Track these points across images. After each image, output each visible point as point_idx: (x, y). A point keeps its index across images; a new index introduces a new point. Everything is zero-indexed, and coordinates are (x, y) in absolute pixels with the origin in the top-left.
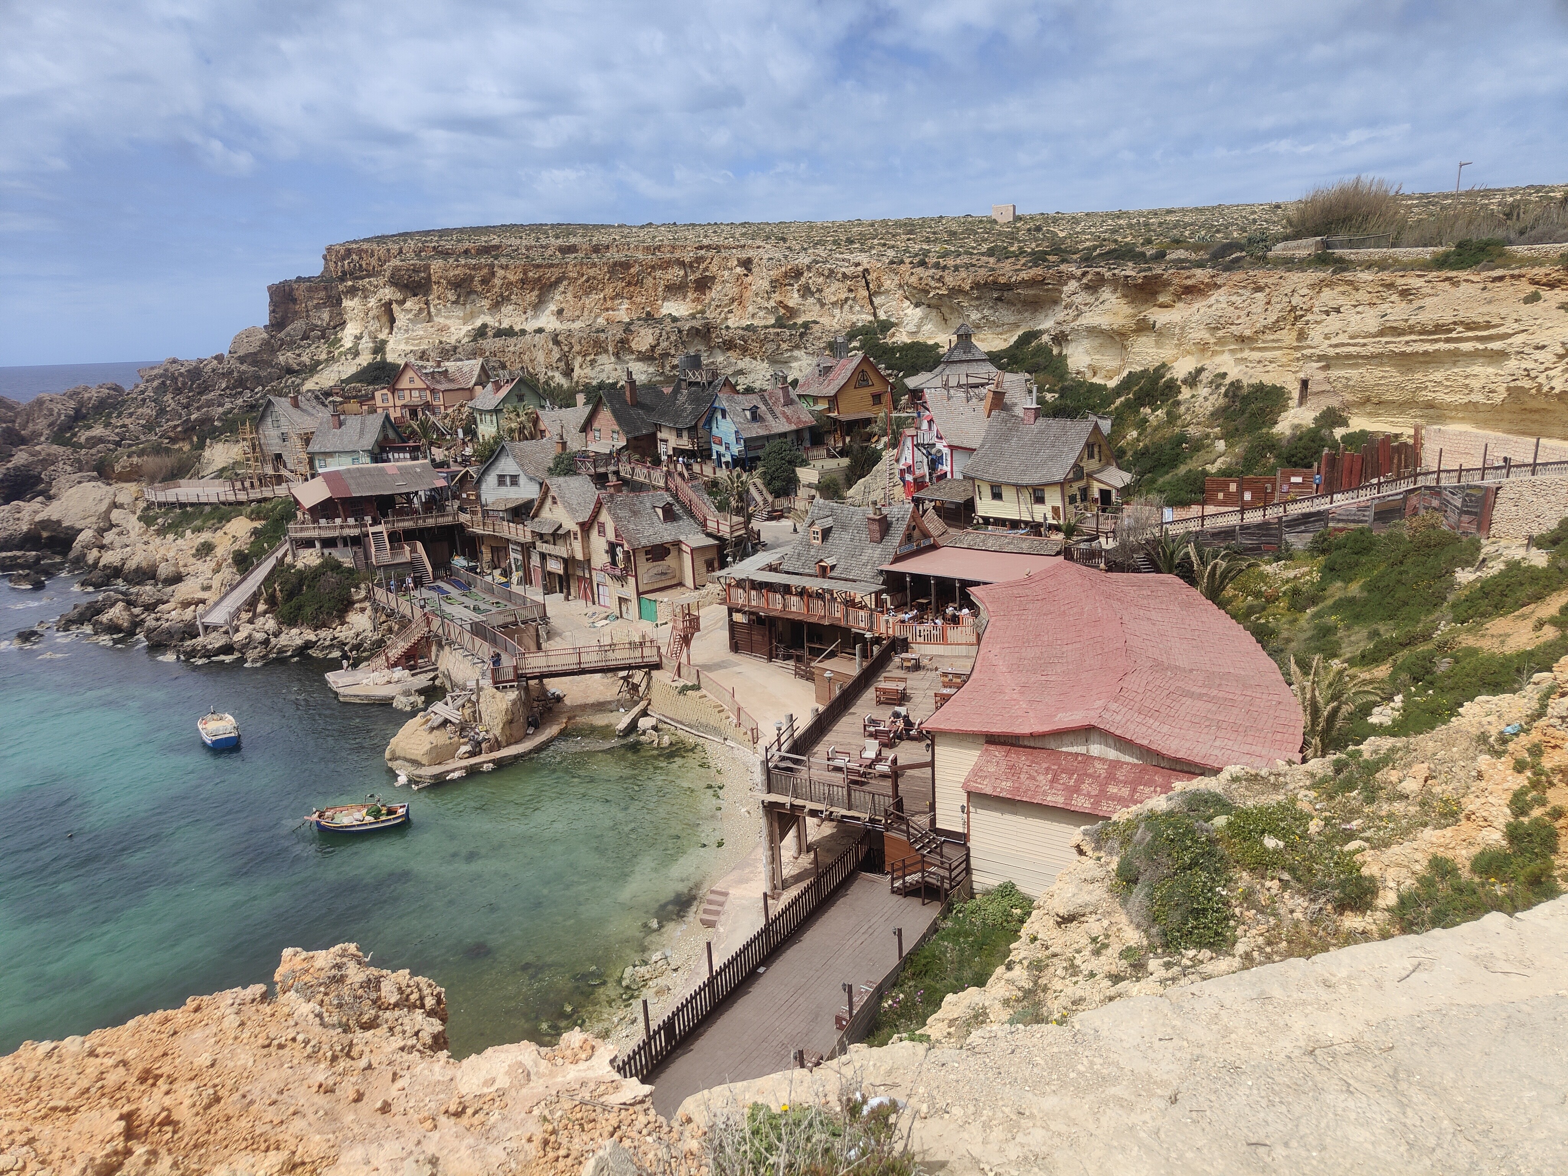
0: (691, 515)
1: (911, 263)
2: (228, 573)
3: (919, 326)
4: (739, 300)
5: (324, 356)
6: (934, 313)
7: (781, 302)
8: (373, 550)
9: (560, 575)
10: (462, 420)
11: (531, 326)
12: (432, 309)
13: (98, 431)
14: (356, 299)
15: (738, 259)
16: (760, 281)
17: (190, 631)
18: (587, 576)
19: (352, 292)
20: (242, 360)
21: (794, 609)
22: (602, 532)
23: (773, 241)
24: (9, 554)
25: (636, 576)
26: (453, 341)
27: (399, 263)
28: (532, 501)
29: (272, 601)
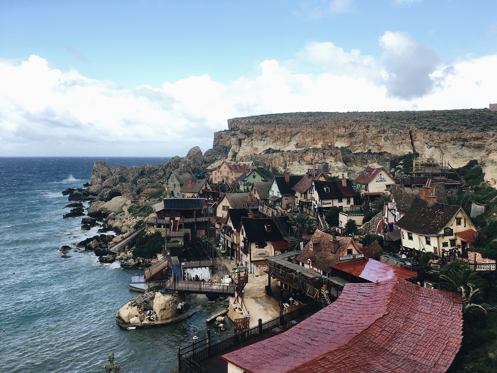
1: (429, 128)
4: (364, 142)
6: (438, 150)
7: (377, 143)
11: (286, 149)
12: (253, 142)
15: (365, 126)
16: (371, 135)
27: (244, 125)
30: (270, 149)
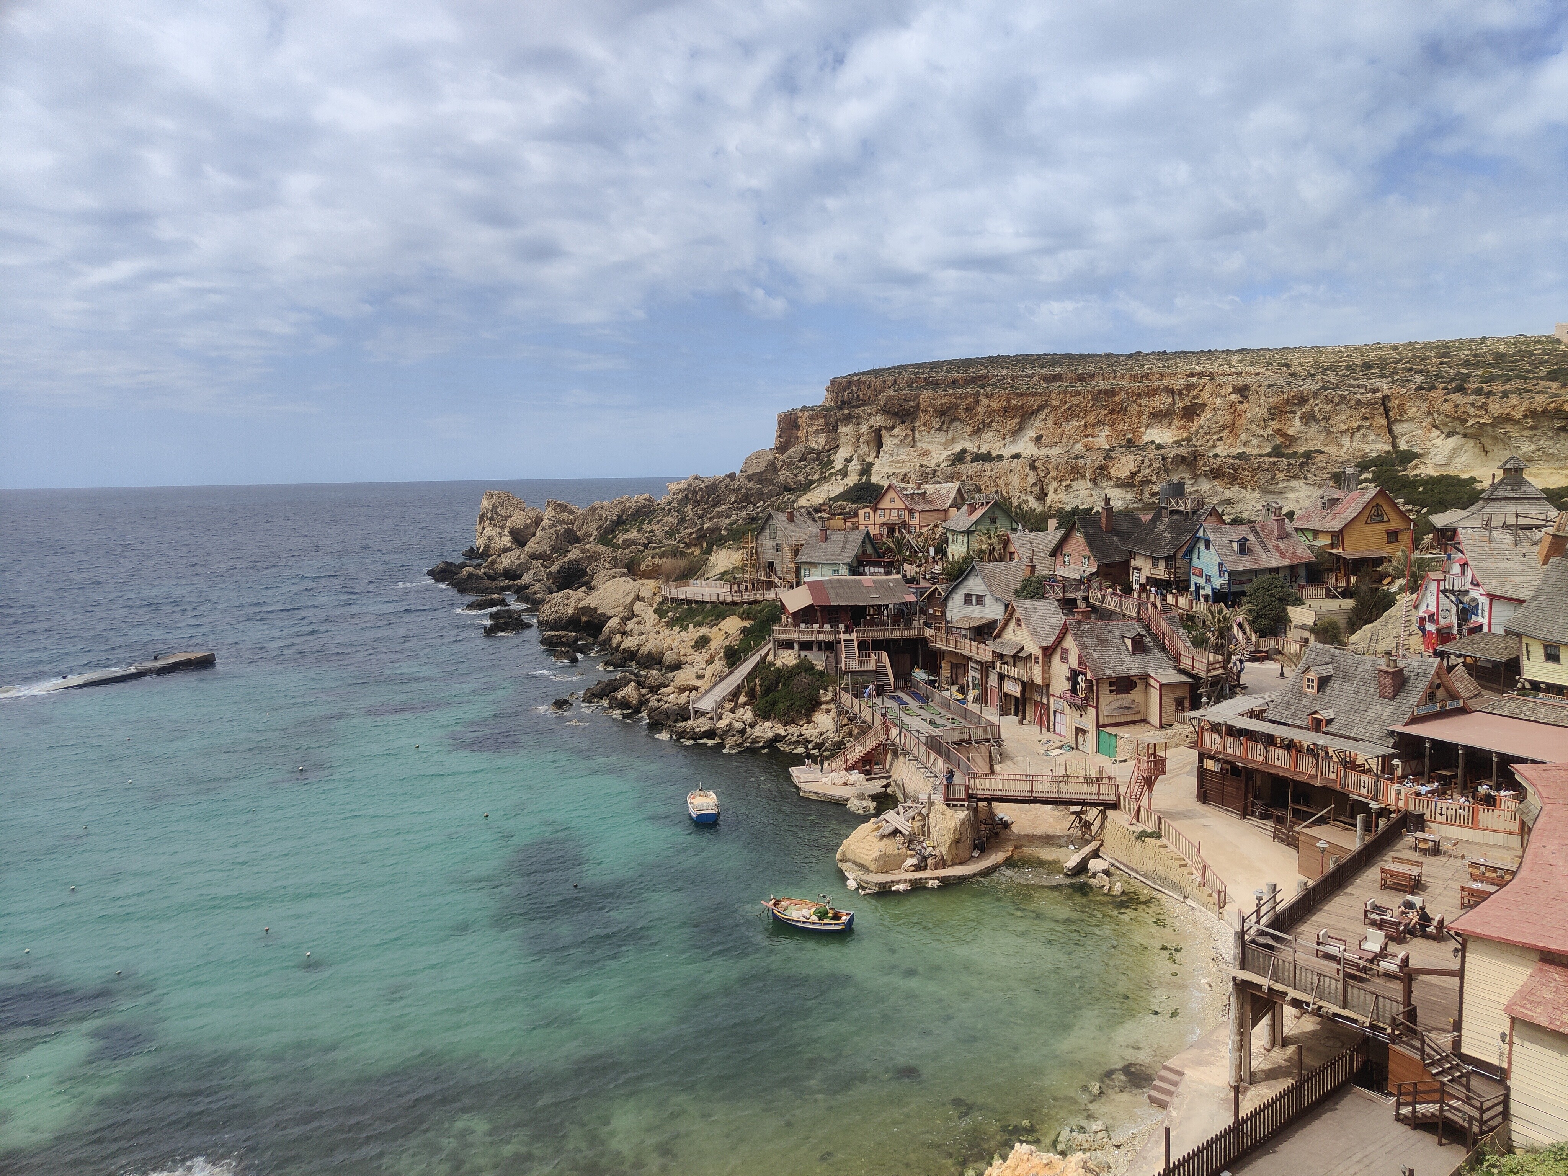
0: (1163, 648)
1: (1445, 388)
2: (719, 665)
3: (1451, 458)
4: (1232, 428)
5: (817, 476)
6: (1471, 443)
7: (1279, 430)
8: (843, 656)
9: (1016, 698)
10: (934, 539)
11: (1007, 452)
12: (917, 435)
13: (633, 534)
14: (850, 426)
15: (1234, 387)
16: (1256, 409)
17: (683, 714)
18: (1044, 701)
19: (848, 419)
20: (750, 478)
21: (1278, 763)
22: (1065, 658)
23: (1275, 367)
24: (557, 633)
25: (1097, 708)
26: (932, 465)
27: (892, 393)
28: (995, 622)
29: (751, 695)
30: (964, 451)
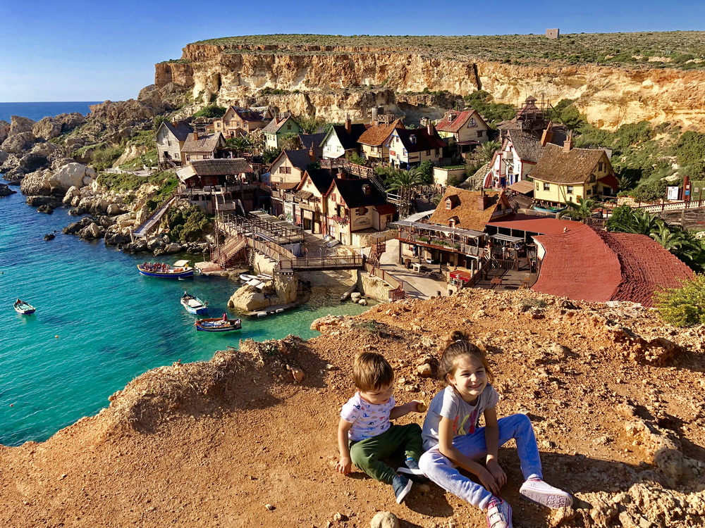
1: (501, 61)
5: (184, 102)
10: (258, 138)
11: (292, 89)
12: (241, 78)
14: (201, 72)
19: (199, 68)
20: (143, 103)
25: (350, 222)
26: (252, 96)
27: (225, 54)
28: (298, 183)
30: (268, 88)
